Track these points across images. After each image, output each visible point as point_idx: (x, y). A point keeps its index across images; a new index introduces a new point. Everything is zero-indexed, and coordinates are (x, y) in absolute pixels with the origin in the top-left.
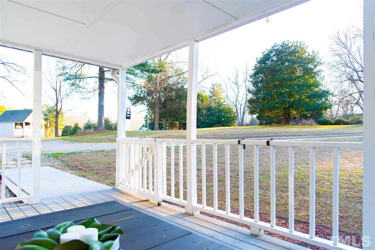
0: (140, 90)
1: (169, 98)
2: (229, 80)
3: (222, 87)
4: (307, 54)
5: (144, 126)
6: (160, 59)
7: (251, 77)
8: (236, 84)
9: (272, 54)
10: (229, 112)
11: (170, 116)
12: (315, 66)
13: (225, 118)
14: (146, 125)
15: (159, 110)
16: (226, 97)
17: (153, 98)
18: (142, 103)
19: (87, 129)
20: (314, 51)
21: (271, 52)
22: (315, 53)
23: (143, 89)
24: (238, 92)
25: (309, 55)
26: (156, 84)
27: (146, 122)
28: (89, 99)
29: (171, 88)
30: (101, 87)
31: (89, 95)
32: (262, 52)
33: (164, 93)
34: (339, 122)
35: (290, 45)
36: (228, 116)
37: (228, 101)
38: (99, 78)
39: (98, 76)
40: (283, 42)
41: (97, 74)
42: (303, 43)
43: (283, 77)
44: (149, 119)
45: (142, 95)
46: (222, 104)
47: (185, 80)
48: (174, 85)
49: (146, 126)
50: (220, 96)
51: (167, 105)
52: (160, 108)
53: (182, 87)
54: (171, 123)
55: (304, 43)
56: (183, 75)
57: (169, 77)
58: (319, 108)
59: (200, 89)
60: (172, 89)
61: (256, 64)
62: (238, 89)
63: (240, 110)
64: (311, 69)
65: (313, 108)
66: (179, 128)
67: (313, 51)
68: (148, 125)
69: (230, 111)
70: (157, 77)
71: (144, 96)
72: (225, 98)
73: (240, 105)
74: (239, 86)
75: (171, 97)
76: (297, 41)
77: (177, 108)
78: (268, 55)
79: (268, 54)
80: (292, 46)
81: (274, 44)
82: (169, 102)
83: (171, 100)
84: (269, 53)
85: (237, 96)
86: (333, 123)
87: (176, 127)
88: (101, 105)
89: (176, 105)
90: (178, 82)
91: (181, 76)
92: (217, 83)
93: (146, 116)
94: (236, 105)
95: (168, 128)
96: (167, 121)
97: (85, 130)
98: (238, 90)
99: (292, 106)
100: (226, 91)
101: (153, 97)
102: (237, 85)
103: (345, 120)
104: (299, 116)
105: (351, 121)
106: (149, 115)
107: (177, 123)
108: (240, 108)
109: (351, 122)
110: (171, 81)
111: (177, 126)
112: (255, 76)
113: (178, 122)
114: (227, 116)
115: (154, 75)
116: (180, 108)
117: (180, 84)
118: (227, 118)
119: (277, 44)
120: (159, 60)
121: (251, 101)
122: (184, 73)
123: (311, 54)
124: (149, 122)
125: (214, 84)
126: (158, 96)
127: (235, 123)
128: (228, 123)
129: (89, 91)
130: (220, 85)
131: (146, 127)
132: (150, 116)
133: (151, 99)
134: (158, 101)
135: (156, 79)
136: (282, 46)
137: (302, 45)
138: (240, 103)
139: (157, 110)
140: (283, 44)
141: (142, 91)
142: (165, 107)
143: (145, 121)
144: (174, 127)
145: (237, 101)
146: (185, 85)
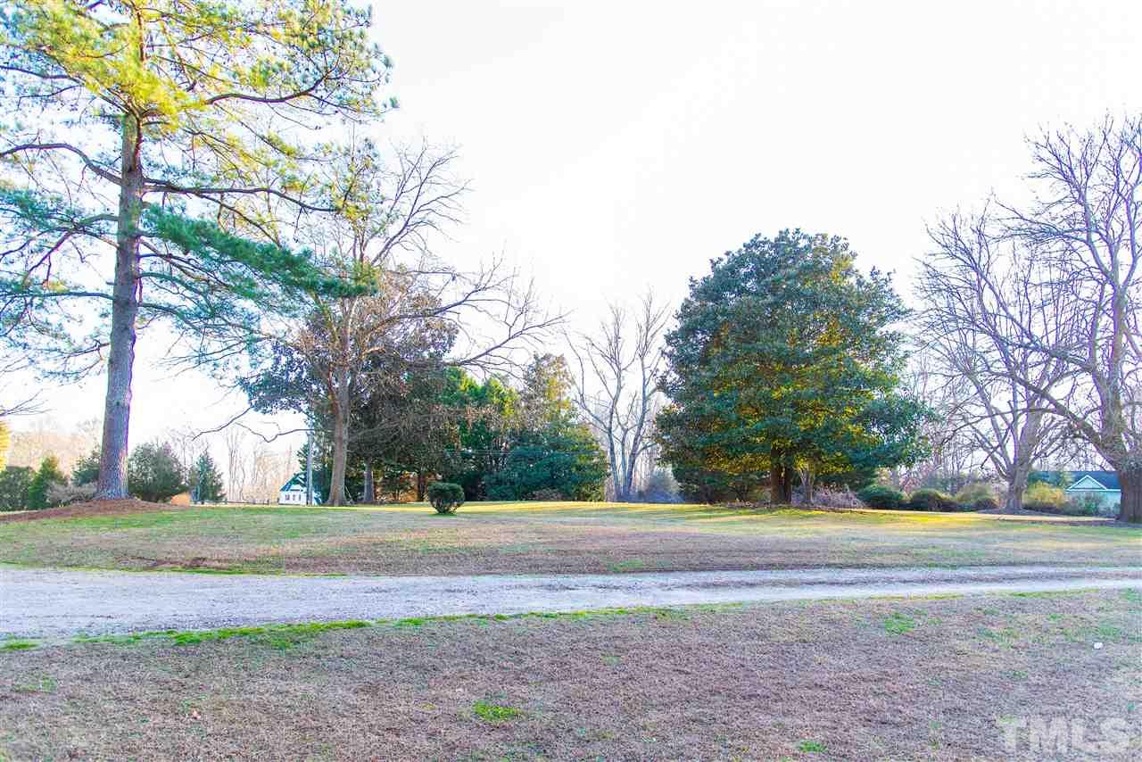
0: (284, 360)
1: (387, 393)
2: (590, 346)
3: (566, 367)
4: (852, 280)
5: (298, 482)
6: (362, 255)
7: (669, 339)
8: (614, 359)
9: (743, 271)
10: (585, 451)
11: (388, 454)
12: (882, 320)
13: (574, 470)
14: (303, 477)
15: (351, 432)
16: (579, 399)
17: (329, 390)
18: (291, 403)
19: (88, 482)
20: (876, 270)
21: (739, 261)
22: (880, 277)
23: (295, 355)
24: (619, 388)
25: (860, 283)
26: (344, 342)
27: (305, 468)
28: (77, 378)
29: (396, 358)
30: (123, 335)
31: (78, 363)
32: (712, 261)
33: (369, 376)
34: (925, 499)
35: (803, 243)
36: (583, 461)
37: (585, 413)
38: (114, 302)
39: (110, 291)
40: (781, 232)
41: (108, 283)
42: (842, 242)
43: (781, 349)
44: (315, 459)
45: (293, 376)
46: (565, 421)
47: (446, 335)
48: (406, 347)
49: (305, 480)
50: (557, 398)
51: (380, 416)
52: (355, 425)
53: (436, 357)
54: (392, 477)
55: (846, 242)
56: (439, 315)
57: (391, 320)
58: (891, 458)
59: (498, 367)
60: (397, 362)
61: (686, 300)
62: (619, 377)
63: (623, 445)
64: (870, 329)
65: (875, 455)
66: (419, 495)
67: (874, 269)
68: (311, 478)
69: (588, 447)
70: (346, 314)
71: (299, 377)
72: (576, 405)
73: (623, 429)
74: (622, 367)
75: (395, 391)
76: (823, 232)
77: (414, 428)
78: (729, 270)
79: (731, 270)
80: (807, 248)
81: (753, 236)
82: (386, 408)
83: (395, 400)
84: (733, 266)
85: (616, 400)
86: (908, 502)
87: (406, 490)
88: (118, 404)
89: (412, 416)
90: (423, 339)
91: (434, 321)
92: (552, 353)
93: (306, 450)
94: (610, 429)
95: (378, 490)
96: (378, 468)
97: (80, 485)
98: (619, 382)
99: (804, 445)
100: (578, 381)
101: (330, 384)
102: (618, 364)
103: (943, 495)
104: (812, 478)
105: (961, 500)
106: (318, 445)
107: (411, 476)
108: (624, 439)
109: (961, 504)
110: (396, 335)
111: (412, 488)
112: (686, 339)
113: (413, 474)
114: (579, 462)
115: (336, 309)
116: (426, 429)
117: (428, 347)
118: (579, 468)
119: (761, 239)
120: (358, 257)
121: (666, 422)
122: (444, 310)
123: (868, 279)
124: (314, 466)
125: (540, 357)
126: (349, 382)
127: (603, 486)
128: (581, 484)
129: (76, 346)
130: (561, 360)
131: (304, 486)
132: (320, 447)
133: (322, 392)
134: (346, 401)
135: (343, 322)
136: (775, 246)
137: (840, 247)
138: (622, 421)
139: (343, 431)
140: (782, 238)
141: (291, 362)
142: (371, 422)
143: (301, 466)
144: (402, 488)
145: (614, 415)
146: (446, 354)
